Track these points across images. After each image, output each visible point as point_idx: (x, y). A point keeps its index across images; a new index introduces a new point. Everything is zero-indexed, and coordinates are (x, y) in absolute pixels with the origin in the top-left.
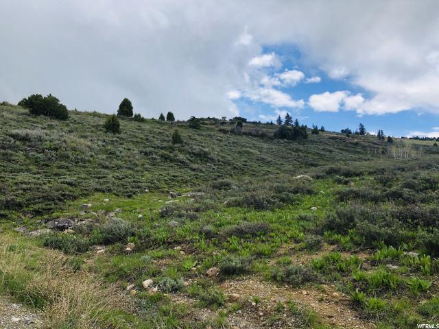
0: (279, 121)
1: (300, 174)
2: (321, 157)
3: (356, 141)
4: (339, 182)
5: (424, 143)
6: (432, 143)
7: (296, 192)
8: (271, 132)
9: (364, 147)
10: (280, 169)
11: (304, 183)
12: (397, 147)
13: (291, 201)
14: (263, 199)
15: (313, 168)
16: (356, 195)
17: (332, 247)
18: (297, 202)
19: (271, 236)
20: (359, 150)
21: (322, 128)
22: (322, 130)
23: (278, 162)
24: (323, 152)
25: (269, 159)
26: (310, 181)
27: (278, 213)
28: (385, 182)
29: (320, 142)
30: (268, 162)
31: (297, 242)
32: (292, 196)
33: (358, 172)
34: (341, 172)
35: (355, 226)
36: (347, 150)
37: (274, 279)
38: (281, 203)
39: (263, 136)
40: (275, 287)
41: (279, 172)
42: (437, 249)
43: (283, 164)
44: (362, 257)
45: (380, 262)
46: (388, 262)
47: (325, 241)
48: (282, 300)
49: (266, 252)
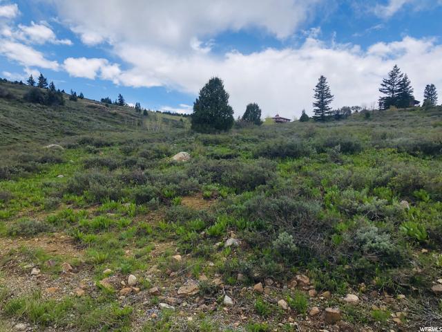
0: (31, 81)
1: (51, 144)
2: (79, 126)
3: (115, 111)
4: (90, 151)
5: (174, 118)
6: (178, 119)
7: (44, 161)
8: (21, 94)
9: (122, 118)
10: (30, 137)
11: (53, 152)
12: (151, 120)
13: (38, 170)
14: (5, 169)
15: (67, 137)
16: (102, 164)
17: (69, 206)
18: (45, 171)
19: (11, 203)
20: (116, 121)
21: (81, 94)
22: (81, 97)
23: (29, 129)
24: (80, 121)
25: (18, 126)
26: (60, 150)
27: (22, 182)
28: (127, 152)
29: (79, 110)
30: (16, 129)
31: (37, 205)
32: (39, 165)
33: (109, 142)
34: (93, 142)
35: (89, 187)
36: (105, 120)
37: (10, 234)
38: (26, 172)
39: (9, 97)
40: (10, 240)
41: (29, 140)
42: (142, 199)
43: (34, 132)
44: (90, 211)
45: (102, 212)
46: (108, 212)
47: (62, 201)
48: (15, 247)
49: (4, 216)
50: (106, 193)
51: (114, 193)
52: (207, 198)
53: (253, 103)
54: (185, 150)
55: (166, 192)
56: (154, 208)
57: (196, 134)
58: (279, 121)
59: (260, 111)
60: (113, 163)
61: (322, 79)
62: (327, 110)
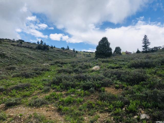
0: (38, 42)
1: (45, 63)
2: (54, 57)
3: (66, 52)
4: (59, 66)
6: (88, 53)
7: (43, 70)
8: (35, 47)
9: (68, 54)
11: (46, 67)
12: (79, 54)
13: (40, 74)
14: (29, 73)
15: (50, 61)
16: (64, 71)
17: (54, 90)
18: (43, 74)
19: (31, 88)
21: (54, 46)
22: (54, 47)
23: (37, 59)
24: (54, 55)
25: (34, 57)
26: (48, 66)
27: (35, 79)
28: (74, 66)
29: (54, 52)
30: (33, 59)
31: (41, 89)
32: (41, 72)
33: (66, 63)
34: (60, 63)
35: (62, 82)
36: (63, 55)
37: (30, 105)
38: (36, 75)
39: (31, 48)
40: (30, 109)
41: (37, 62)
42: (86, 88)
43: (39, 60)
44: (63, 93)
45: (69, 94)
46: (71, 94)
47: (51, 88)
48: (32, 113)
49: (28, 95)
50: (69, 84)
51: (73, 85)
52: (117, 88)
53: (118, 47)
54: (97, 65)
55: (97, 85)
56: (92, 92)
57: (98, 59)
58: (127, 53)
59: (121, 50)
60: (69, 71)
61: (146, 37)
62: (148, 48)
